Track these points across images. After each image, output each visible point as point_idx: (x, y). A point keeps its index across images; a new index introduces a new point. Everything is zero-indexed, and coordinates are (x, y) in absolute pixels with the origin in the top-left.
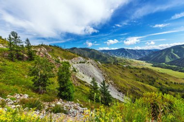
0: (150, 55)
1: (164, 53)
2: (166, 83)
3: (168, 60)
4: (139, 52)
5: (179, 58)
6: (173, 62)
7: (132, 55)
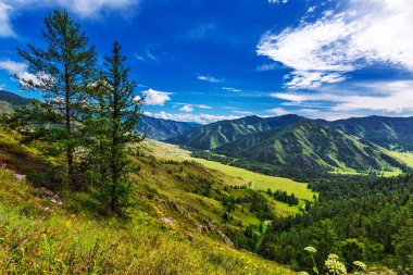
0: (186, 133)
1: (208, 132)
2: (225, 189)
3: (214, 145)
4: (167, 125)
5: (228, 141)
6: (220, 148)
7: (153, 129)
